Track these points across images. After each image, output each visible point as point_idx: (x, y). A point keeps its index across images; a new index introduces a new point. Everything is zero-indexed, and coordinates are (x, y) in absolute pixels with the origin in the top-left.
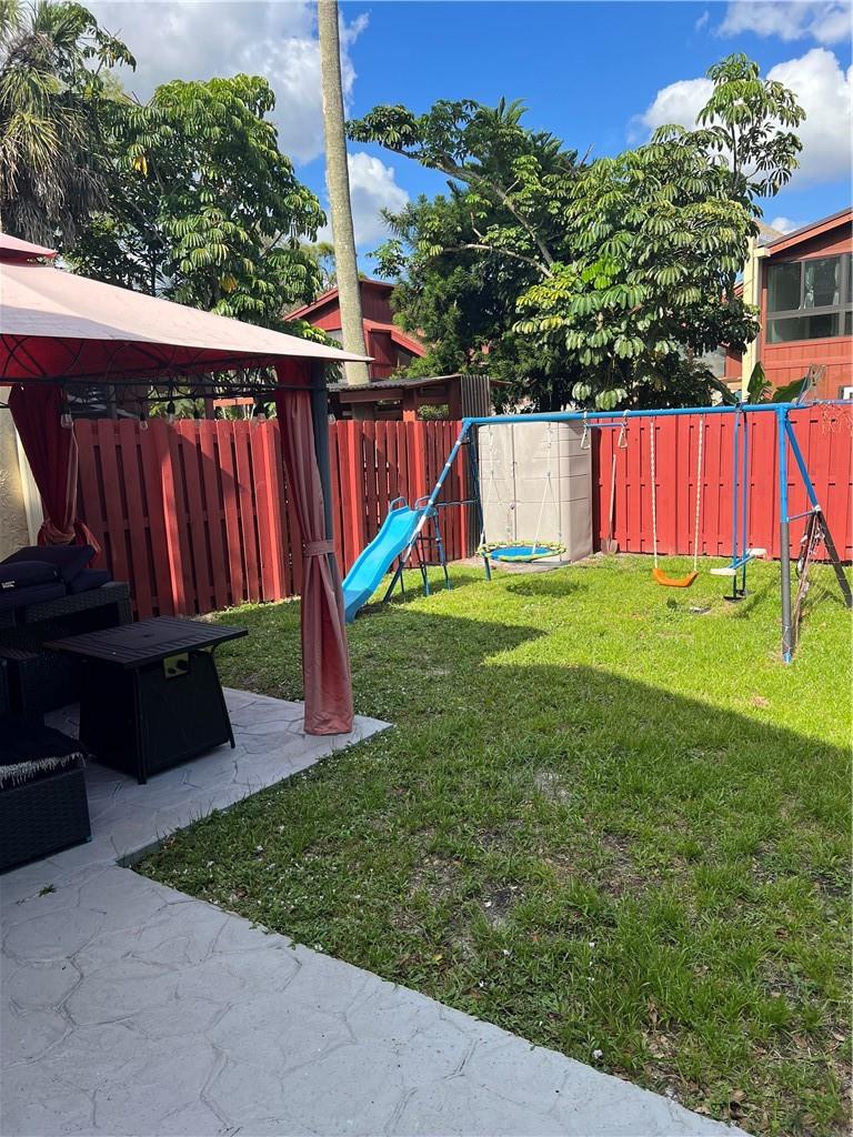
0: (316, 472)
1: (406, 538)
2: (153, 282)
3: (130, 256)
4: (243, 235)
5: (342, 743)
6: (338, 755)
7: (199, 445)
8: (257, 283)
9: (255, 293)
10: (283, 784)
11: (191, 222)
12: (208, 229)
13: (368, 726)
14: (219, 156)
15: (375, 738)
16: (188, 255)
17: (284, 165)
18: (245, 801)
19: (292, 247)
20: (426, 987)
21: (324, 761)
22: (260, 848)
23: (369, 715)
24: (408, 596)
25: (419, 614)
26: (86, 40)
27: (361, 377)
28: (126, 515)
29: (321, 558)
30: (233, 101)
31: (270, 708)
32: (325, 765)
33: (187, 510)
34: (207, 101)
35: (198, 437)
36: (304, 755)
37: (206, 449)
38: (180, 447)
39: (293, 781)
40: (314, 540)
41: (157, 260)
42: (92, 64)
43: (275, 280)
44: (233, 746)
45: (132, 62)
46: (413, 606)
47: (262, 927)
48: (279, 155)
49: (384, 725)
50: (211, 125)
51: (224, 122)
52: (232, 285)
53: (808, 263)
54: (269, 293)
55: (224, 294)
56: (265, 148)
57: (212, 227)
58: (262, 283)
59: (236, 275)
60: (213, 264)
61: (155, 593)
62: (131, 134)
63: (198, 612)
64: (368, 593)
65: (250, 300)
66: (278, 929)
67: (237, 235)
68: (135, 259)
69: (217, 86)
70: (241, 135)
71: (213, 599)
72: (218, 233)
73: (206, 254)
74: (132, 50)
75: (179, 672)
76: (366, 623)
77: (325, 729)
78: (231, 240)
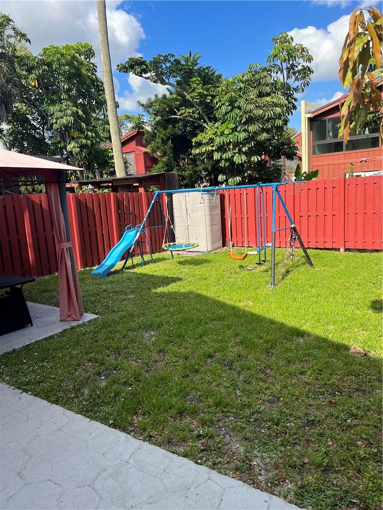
2: (44, 133)
3: (32, 122)
4: (80, 112)
5: (75, 324)
6: (72, 328)
8: (87, 133)
9: (87, 138)
10: (46, 339)
11: (57, 107)
12: (64, 110)
13: (89, 317)
14: (69, 78)
15: (90, 321)
16: (56, 121)
17: (98, 81)
18: (28, 345)
19: (105, 117)
21: (65, 330)
22: (25, 361)
23: (92, 313)
24: (134, 267)
25: (134, 273)
26: (9, 31)
27: (122, 174)
28: (9, 235)
30: (74, 55)
31: (54, 311)
32: (65, 331)
33: (37, 232)
34: (62, 55)
36: (58, 329)
37: (45, 205)
39: (51, 337)
41: (45, 124)
42: (12, 40)
43: (96, 132)
44: (32, 325)
45: (28, 40)
46: (135, 270)
47: (13, 387)
48: (96, 77)
49: (96, 316)
50: (64, 65)
51: (70, 64)
52: (76, 134)
53: (329, 120)
54: (92, 137)
55: (73, 139)
56: (90, 74)
57: (67, 109)
58: (89, 133)
59: (78, 131)
60: (67, 125)
62: (30, 70)
64: (113, 266)
65: (84, 141)
66: (18, 388)
67: (77, 112)
68: (35, 124)
69: (68, 48)
70: (78, 69)
71: (50, 270)
72: (69, 112)
73: (64, 121)
74: (28, 37)
75: (6, 296)
76: (111, 278)
77: (70, 319)
78: (75, 115)
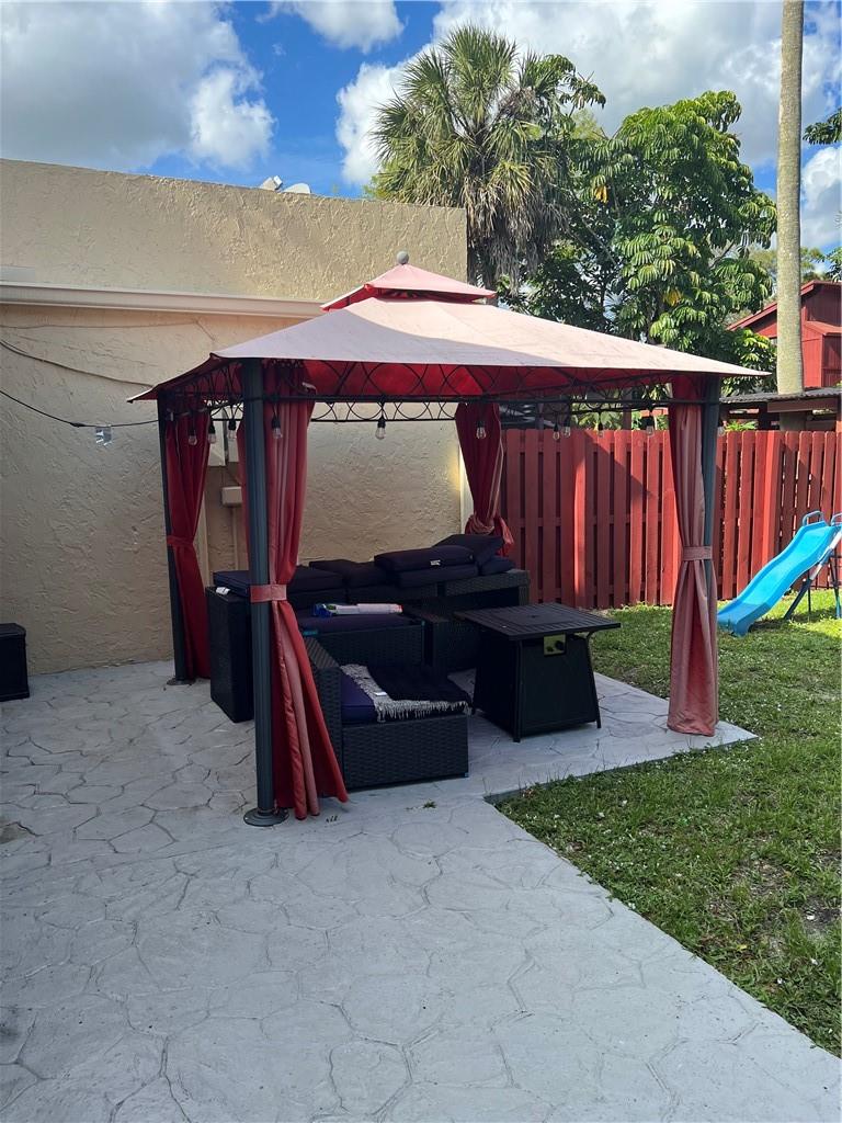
0: (700, 482)
1: (815, 555)
2: (602, 300)
3: (583, 277)
4: (692, 249)
5: (700, 743)
6: (695, 754)
7: (612, 453)
8: (701, 295)
9: (698, 305)
10: (637, 768)
11: (642, 240)
12: (658, 246)
13: (730, 733)
14: (676, 174)
15: (737, 745)
16: (636, 272)
17: (744, 174)
18: (599, 774)
19: (741, 256)
20: (723, 966)
21: (680, 756)
22: (601, 814)
23: (736, 724)
24: (814, 616)
25: (820, 635)
26: (564, 88)
27: (793, 387)
28: (541, 514)
29: (697, 563)
30: (695, 120)
31: (641, 700)
32: (680, 759)
33: (596, 513)
34: (669, 124)
35: (612, 445)
36: (663, 746)
37: (619, 457)
38: (595, 454)
39: (646, 767)
40: (692, 546)
41: (607, 280)
42: (567, 108)
43: (721, 291)
44: (599, 726)
45: (602, 100)
46: (812, 627)
47: (587, 877)
48: (738, 165)
49: (750, 735)
50: (670, 148)
51: (684, 143)
52: (676, 298)
54: (712, 303)
55: (668, 308)
56: (724, 160)
57: (662, 244)
58: (706, 295)
59: (681, 288)
60: (659, 279)
61: (559, 585)
62: (595, 167)
63: (596, 606)
64: (765, 608)
65: (692, 312)
66: (601, 882)
67: (685, 249)
68: (588, 279)
69: (681, 108)
70: (701, 152)
71: (612, 596)
72: (667, 249)
73: (653, 270)
74: (602, 90)
75: (556, 651)
76: (759, 638)
77: (687, 728)
78: (680, 256)
